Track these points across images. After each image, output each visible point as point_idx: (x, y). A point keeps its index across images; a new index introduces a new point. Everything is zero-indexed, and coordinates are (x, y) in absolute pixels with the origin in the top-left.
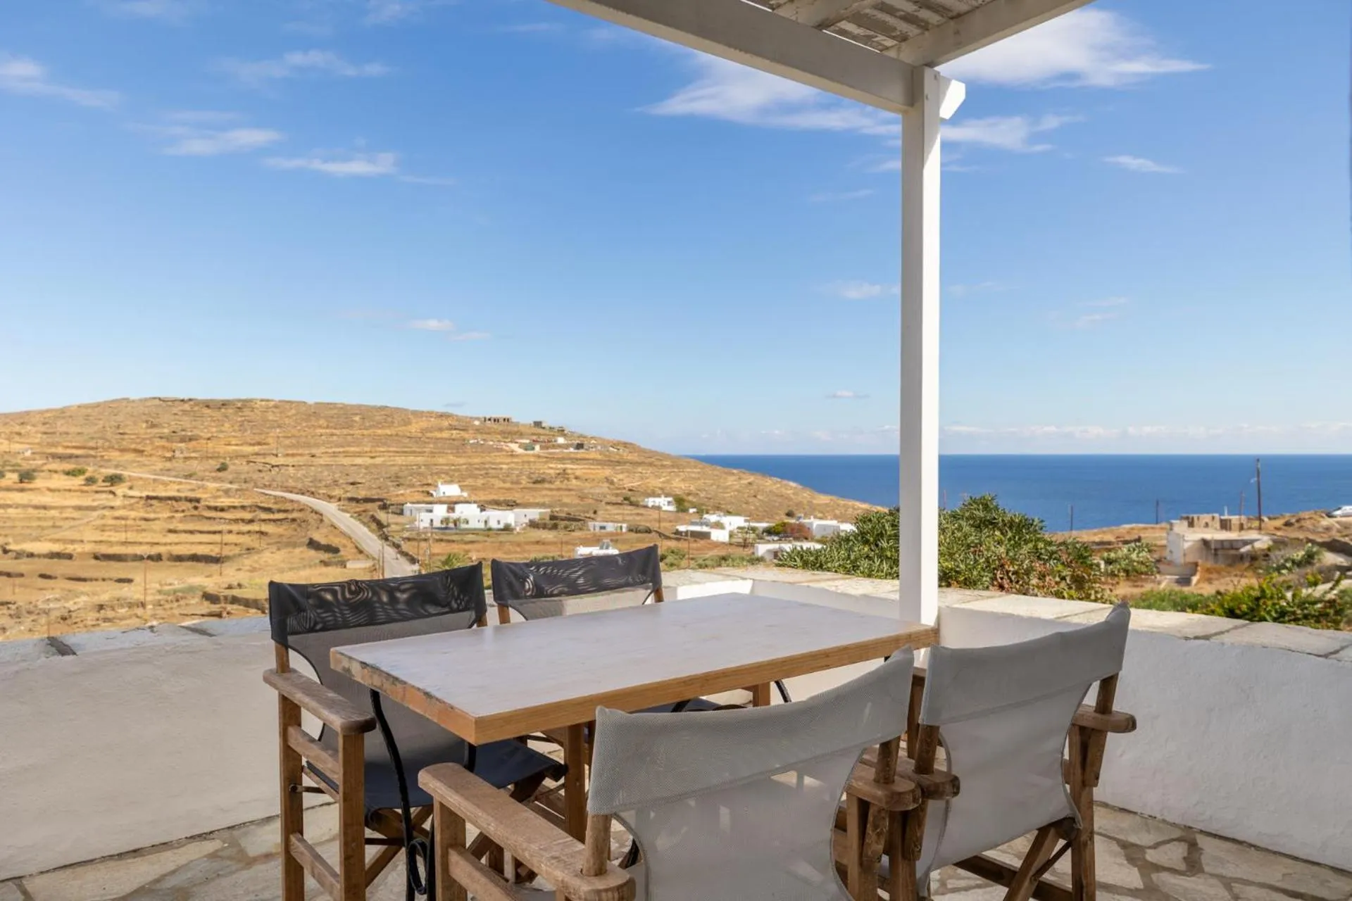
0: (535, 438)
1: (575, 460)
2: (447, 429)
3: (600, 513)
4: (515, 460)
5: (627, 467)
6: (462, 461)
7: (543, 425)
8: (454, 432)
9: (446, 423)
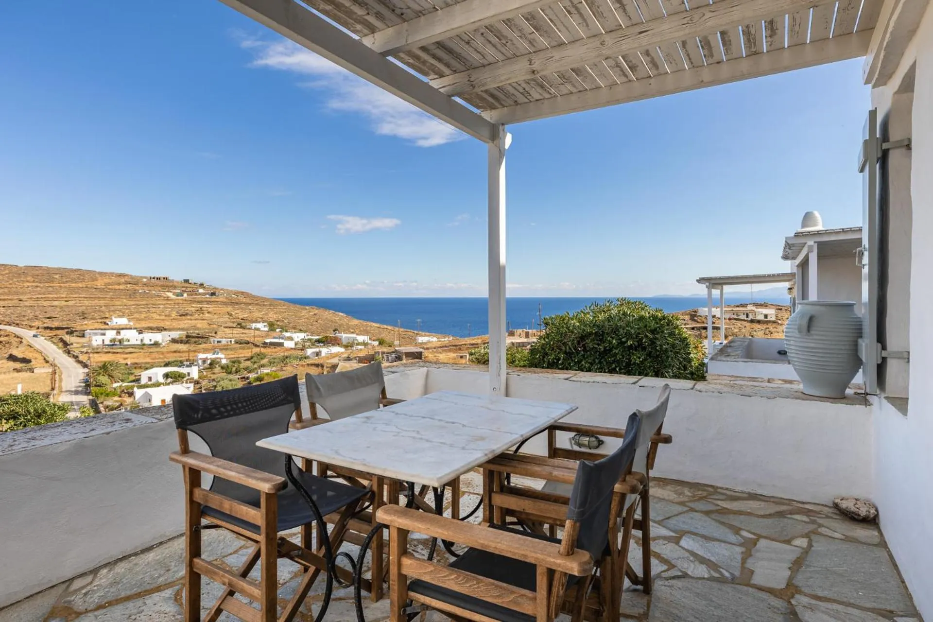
0: (184, 289)
1: (209, 302)
2: (124, 284)
3: (218, 333)
4: (169, 302)
5: (242, 306)
6: (132, 303)
7: (190, 282)
8: (129, 285)
9: (123, 280)
